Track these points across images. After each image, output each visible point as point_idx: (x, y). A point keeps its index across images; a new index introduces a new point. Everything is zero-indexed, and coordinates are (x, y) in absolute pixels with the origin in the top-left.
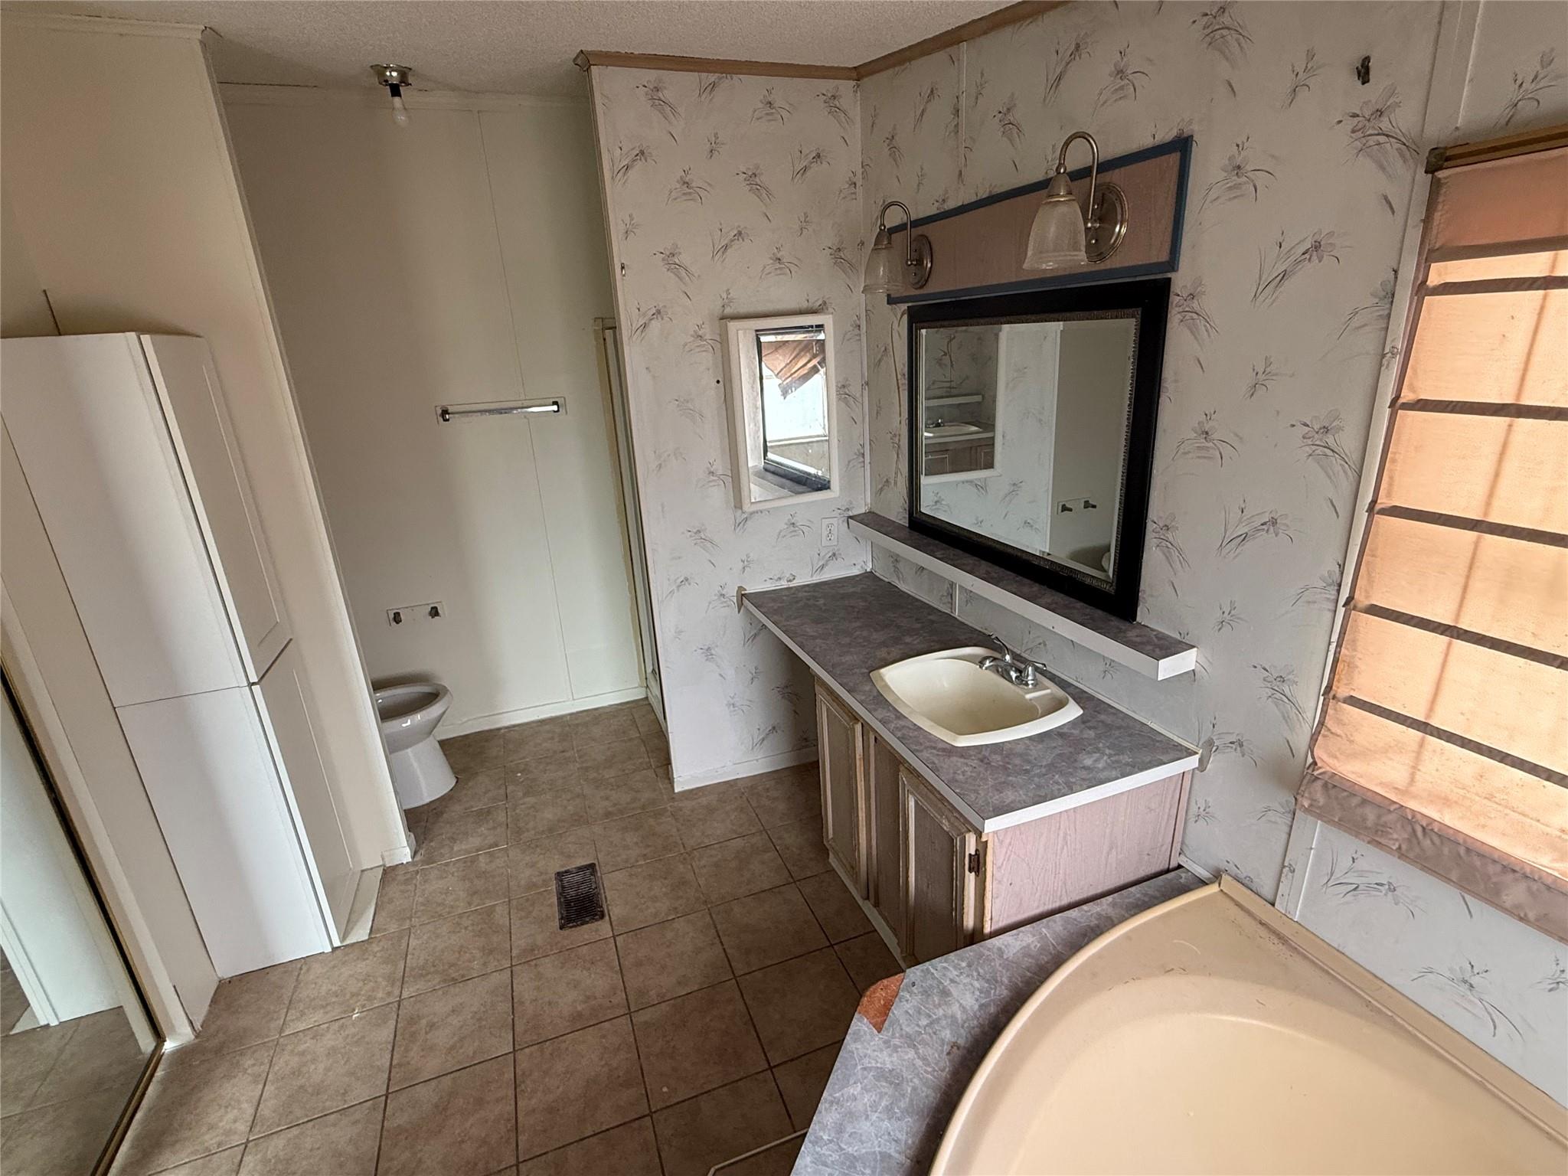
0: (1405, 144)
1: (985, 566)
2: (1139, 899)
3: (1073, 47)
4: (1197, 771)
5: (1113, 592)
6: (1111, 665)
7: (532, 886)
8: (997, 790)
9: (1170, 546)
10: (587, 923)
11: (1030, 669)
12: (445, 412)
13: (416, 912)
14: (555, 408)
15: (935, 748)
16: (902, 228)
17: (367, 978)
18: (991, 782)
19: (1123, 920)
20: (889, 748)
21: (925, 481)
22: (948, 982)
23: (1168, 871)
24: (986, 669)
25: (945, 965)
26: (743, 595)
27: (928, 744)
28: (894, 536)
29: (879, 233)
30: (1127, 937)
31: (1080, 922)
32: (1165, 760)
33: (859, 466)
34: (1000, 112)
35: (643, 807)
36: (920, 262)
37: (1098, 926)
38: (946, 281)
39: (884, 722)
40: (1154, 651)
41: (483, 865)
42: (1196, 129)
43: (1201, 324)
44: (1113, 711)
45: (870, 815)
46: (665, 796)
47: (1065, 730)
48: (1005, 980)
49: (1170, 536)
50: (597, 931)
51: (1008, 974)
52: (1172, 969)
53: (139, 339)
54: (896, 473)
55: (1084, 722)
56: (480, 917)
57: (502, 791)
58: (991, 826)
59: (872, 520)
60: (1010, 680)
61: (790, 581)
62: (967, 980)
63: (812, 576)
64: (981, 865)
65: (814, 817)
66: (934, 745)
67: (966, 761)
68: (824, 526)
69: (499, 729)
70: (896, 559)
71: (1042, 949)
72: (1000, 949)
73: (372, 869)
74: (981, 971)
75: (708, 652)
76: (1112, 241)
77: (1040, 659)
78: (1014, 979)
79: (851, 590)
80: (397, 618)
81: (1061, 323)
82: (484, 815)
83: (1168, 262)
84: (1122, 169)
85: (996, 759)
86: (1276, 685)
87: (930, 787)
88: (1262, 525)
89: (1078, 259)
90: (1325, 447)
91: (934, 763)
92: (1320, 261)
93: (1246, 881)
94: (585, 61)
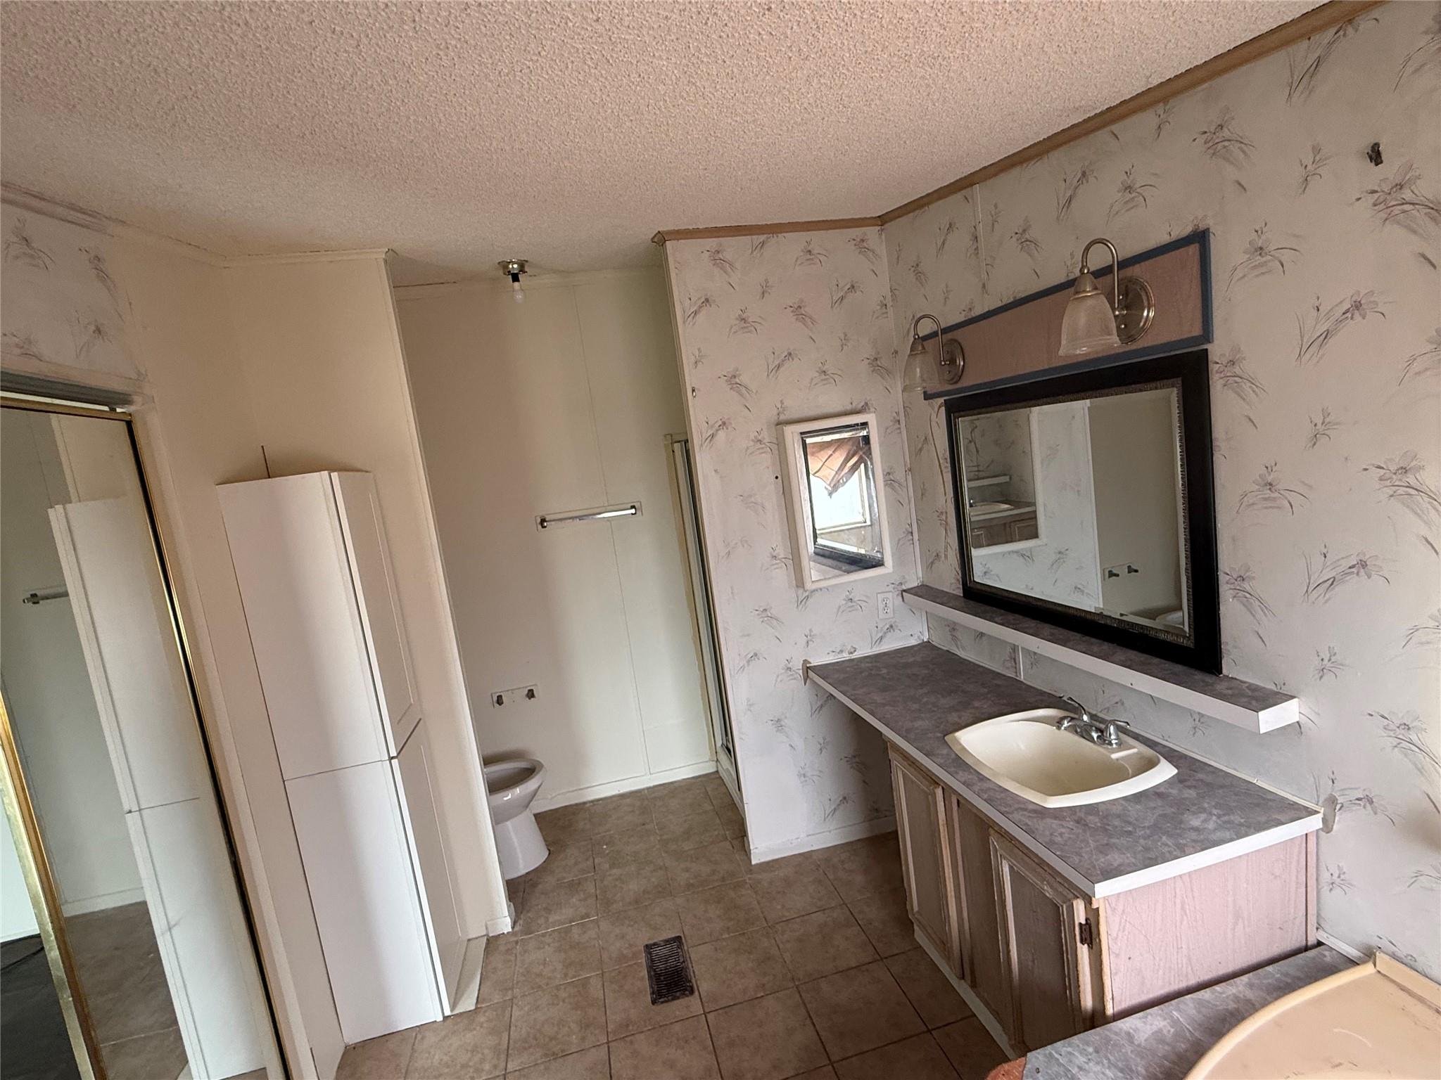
0: (1432, 209)
1: (1047, 629)
2: (1277, 980)
3: (1079, 175)
4: (1321, 832)
5: (1192, 646)
6: (1201, 720)
7: (622, 958)
8: (1101, 852)
9: (1248, 595)
10: (678, 998)
11: (1112, 728)
12: (543, 521)
13: (518, 982)
14: (633, 511)
15: (1025, 810)
16: (933, 335)
17: (475, 1050)
18: (1092, 844)
19: (1265, 1004)
20: (975, 811)
21: (976, 553)
22: (1076, 1069)
23: (1307, 948)
24: (1066, 729)
25: (1069, 1049)
26: (808, 668)
27: (1016, 806)
28: (951, 605)
29: (914, 342)
30: (1277, 1023)
31: (1216, 1006)
32: (1283, 820)
33: (908, 543)
34: (1016, 233)
35: (723, 879)
36: (953, 361)
37: (1237, 1010)
38: (977, 376)
39: (967, 784)
40: (1250, 703)
41: (576, 936)
42: (1210, 222)
43: (1246, 386)
44: (1211, 769)
45: (959, 884)
46: (743, 869)
47: (1162, 790)
48: (1141, 1070)
49: (1246, 586)
50: (688, 1007)
51: (1143, 1063)
52: (1340, 1064)
53: (330, 476)
54: (946, 547)
55: (1181, 781)
56: (576, 990)
57: (590, 863)
58: (1103, 890)
59: (924, 591)
60: (1091, 740)
61: (852, 653)
62: (1098, 1068)
63: (872, 648)
64: (1094, 936)
65: (894, 889)
66: (1023, 806)
67: (1060, 822)
68: (880, 600)
69: (584, 803)
70: (953, 627)
71: (1177, 1035)
72: (1128, 1034)
73: (477, 938)
74: (1111, 1058)
75: (778, 723)
76: (1142, 324)
77: (1122, 718)
78: (1151, 1069)
79: (911, 660)
80: (500, 701)
81: (1088, 401)
82: (574, 887)
83: (1202, 336)
84: (1143, 264)
85: (1093, 820)
86: (1401, 733)
87: (1025, 851)
88: (1350, 568)
89: (1112, 342)
90: (1407, 487)
91: (1027, 824)
92: (1364, 318)
93: (1407, 960)
94: (661, 239)
